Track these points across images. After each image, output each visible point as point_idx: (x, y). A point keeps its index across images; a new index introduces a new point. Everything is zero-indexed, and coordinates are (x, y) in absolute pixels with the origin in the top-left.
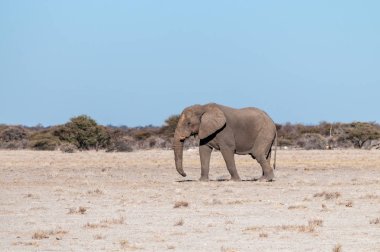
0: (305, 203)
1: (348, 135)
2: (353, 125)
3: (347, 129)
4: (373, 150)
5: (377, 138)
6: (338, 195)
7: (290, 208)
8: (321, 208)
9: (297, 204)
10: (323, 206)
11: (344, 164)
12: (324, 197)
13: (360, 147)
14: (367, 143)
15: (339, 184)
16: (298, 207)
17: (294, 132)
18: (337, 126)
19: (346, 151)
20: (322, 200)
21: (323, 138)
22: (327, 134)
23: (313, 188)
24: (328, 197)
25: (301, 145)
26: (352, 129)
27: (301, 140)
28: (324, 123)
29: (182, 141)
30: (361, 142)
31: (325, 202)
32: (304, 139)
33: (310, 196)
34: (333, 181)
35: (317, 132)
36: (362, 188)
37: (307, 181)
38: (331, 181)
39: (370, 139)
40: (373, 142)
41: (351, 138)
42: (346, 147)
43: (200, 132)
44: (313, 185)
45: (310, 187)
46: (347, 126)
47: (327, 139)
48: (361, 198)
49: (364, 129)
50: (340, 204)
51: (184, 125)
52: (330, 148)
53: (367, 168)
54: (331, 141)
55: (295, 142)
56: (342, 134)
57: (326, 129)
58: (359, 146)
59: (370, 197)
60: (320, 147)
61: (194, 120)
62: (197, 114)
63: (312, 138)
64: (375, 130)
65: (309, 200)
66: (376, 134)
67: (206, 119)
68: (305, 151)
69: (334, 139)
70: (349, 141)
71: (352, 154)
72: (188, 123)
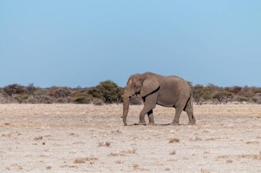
7: (248, 143)
43: (142, 92)
61: (138, 84)
62: (140, 80)
72: (134, 86)
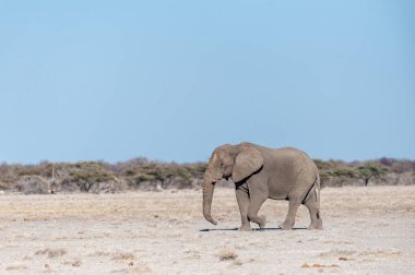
0: (27, 263)
1: (72, 177)
2: (78, 166)
3: (72, 170)
4: (102, 195)
5: (106, 181)
6: (63, 253)
8: (44, 268)
9: (17, 263)
10: (46, 266)
11: (69, 212)
12: (47, 254)
13: (87, 190)
14: (94, 186)
15: (64, 238)
16: (18, 268)
17: (11, 173)
18: (59, 167)
19: (71, 196)
20: (45, 258)
21: (44, 180)
22: (49, 175)
23: (35, 244)
24: (52, 255)
25: (20, 188)
26: (77, 170)
27: (19, 183)
28: (46, 162)
29: (214, 183)
30: (87, 185)
31: (48, 261)
32: (23, 182)
33: (32, 254)
34: (57, 235)
35: (38, 174)
36: (91, 242)
37: (26, 234)
38: (55, 234)
39: (99, 181)
40: (102, 185)
41: (76, 180)
42: (71, 190)
44: (34, 239)
45: (31, 243)
46: (71, 166)
47: (49, 182)
48: (90, 255)
49: (90, 170)
50: (66, 263)
51: (216, 166)
52: (52, 192)
53: (96, 218)
54: (54, 184)
55: (12, 186)
56: (67, 176)
57: (48, 170)
58: (85, 189)
59: (100, 254)
60: (41, 192)
63: (32, 181)
64: (103, 170)
65: (30, 259)
66: (105, 175)
67: (240, 159)
68: (24, 196)
69: (58, 182)
70: (75, 185)
71: (78, 200)
